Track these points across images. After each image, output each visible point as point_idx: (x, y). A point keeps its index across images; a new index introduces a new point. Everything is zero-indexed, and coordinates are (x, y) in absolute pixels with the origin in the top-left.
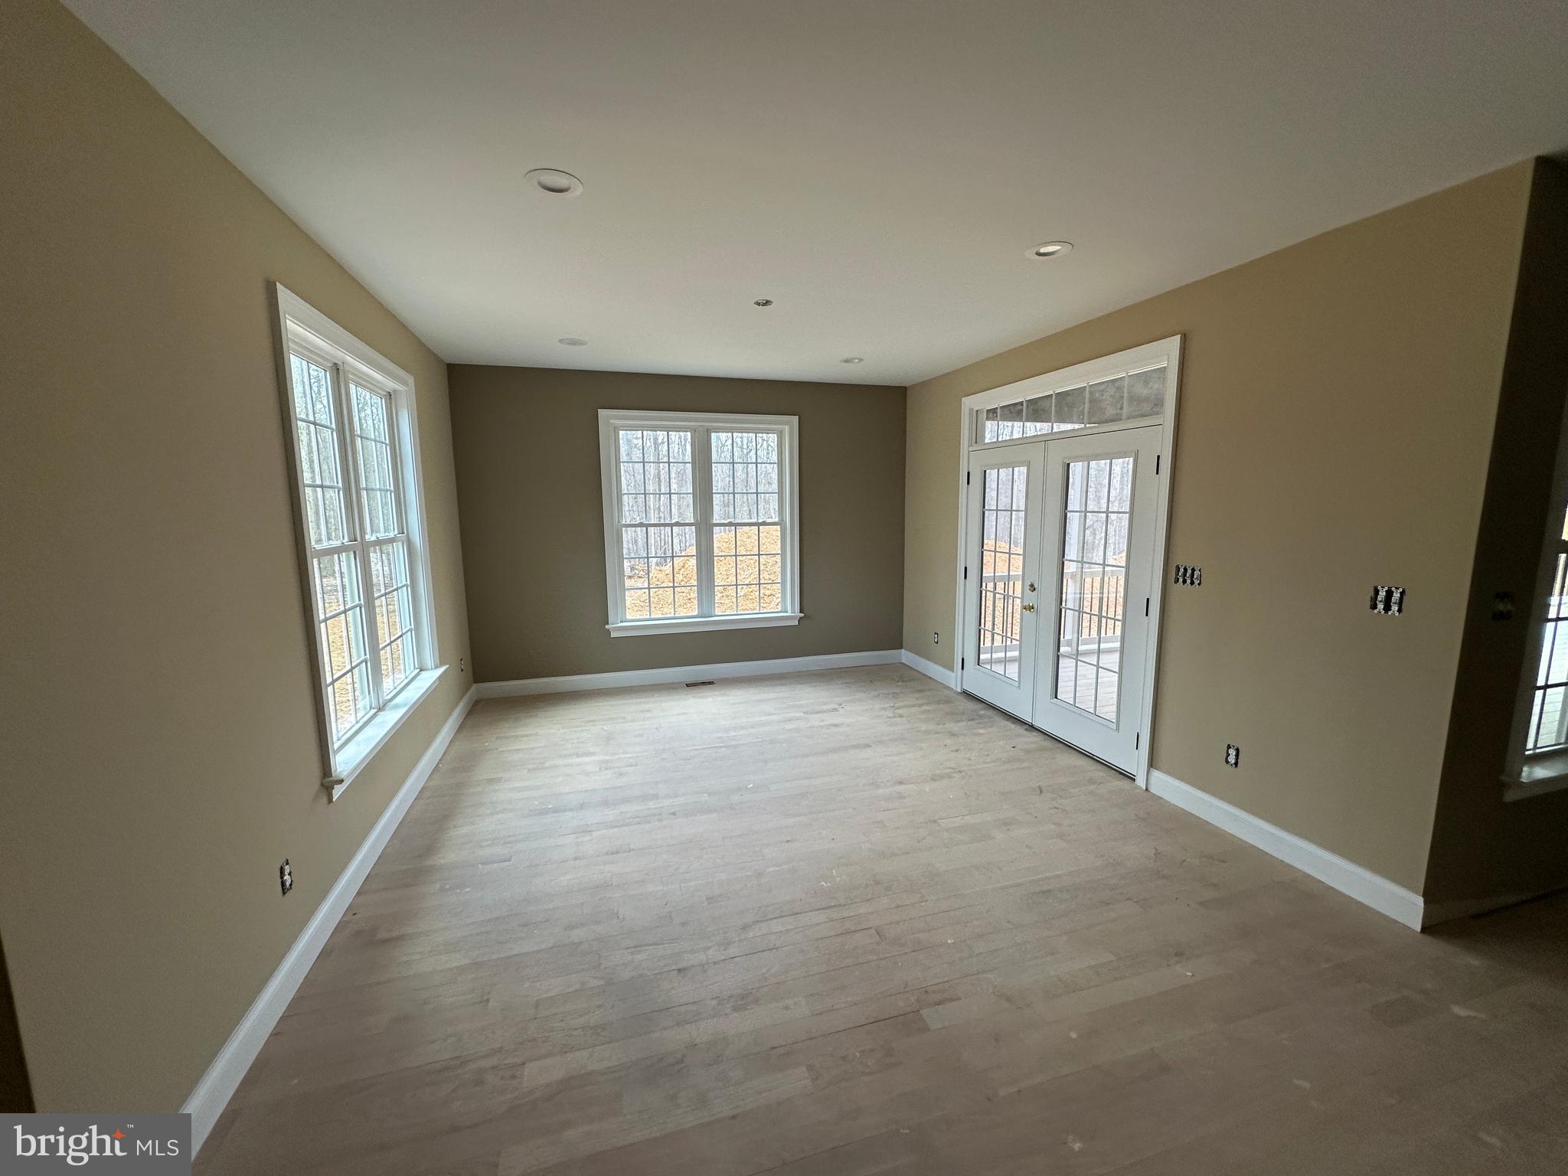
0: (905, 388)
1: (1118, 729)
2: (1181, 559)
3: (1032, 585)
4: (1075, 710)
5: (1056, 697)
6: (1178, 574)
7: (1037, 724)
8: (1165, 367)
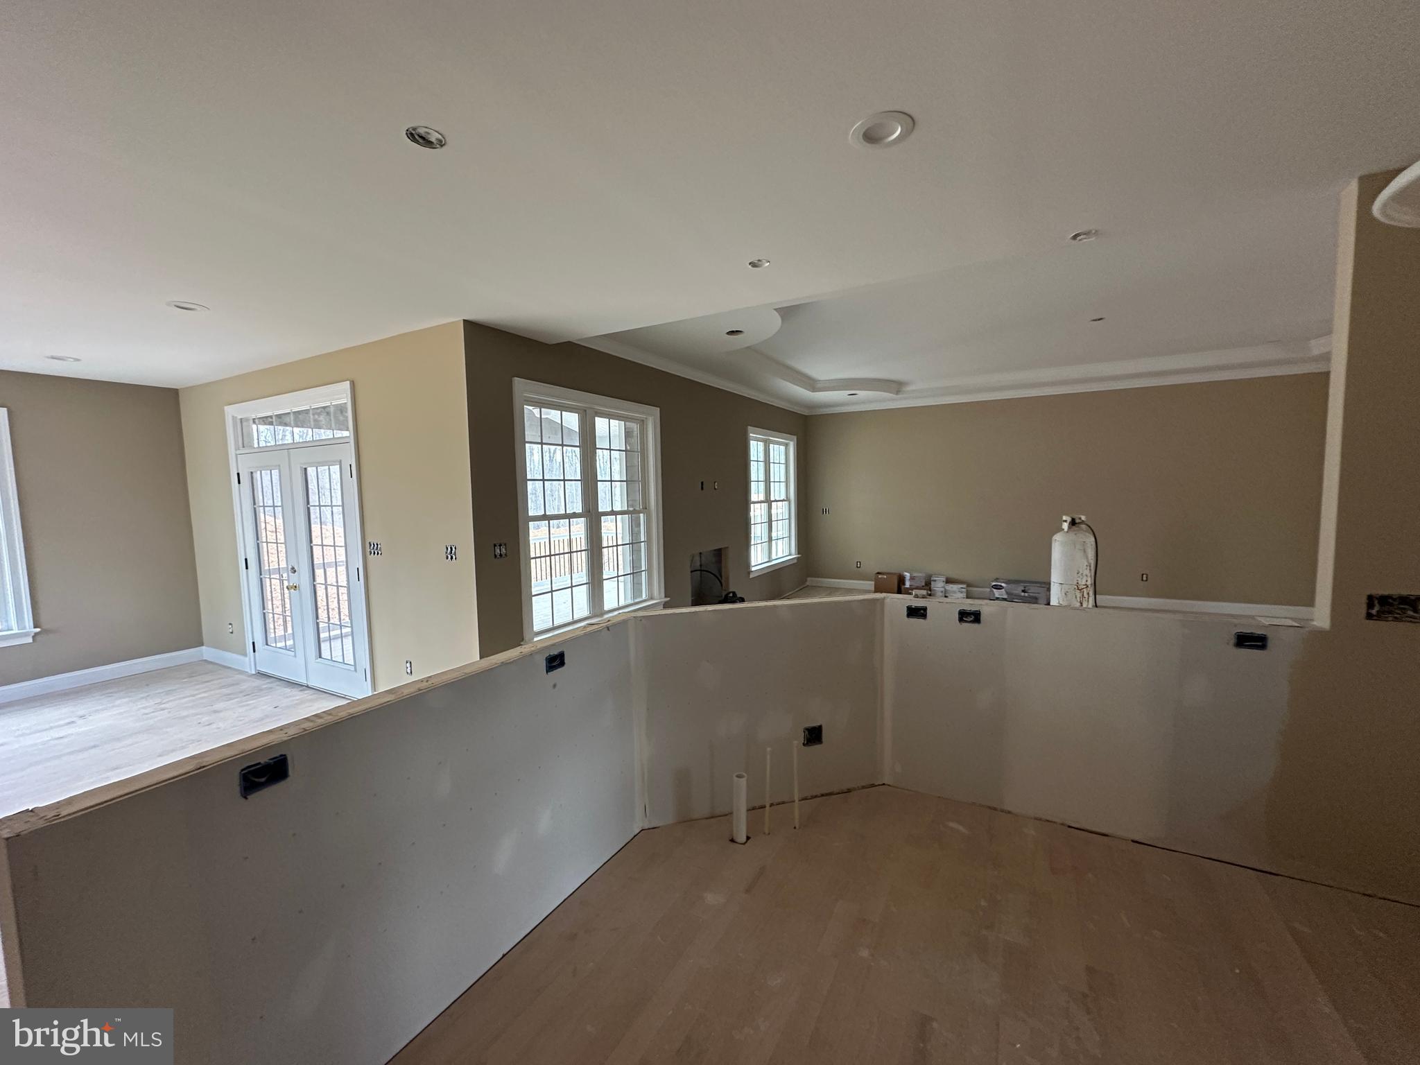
0: (177, 390)
1: (356, 670)
2: (370, 539)
3: (293, 568)
4: (332, 663)
5: (320, 657)
6: (370, 549)
7: (310, 684)
8: (345, 403)
